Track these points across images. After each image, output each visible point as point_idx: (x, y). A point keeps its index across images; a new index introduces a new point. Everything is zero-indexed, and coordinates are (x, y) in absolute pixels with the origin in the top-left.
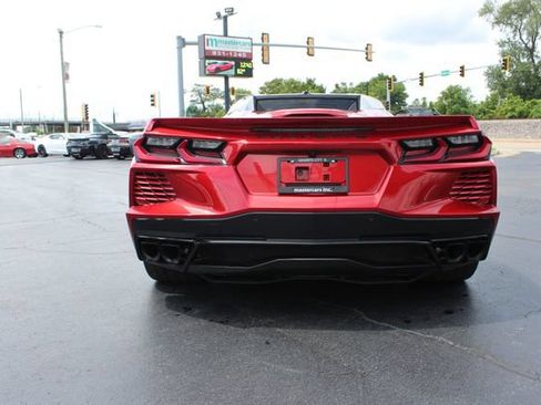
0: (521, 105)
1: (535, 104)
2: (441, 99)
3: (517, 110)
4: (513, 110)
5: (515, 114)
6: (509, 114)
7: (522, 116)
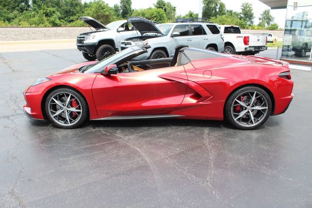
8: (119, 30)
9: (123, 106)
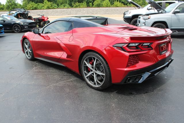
0: (35, 5)
1: (39, 5)
2: (7, 3)
3: (34, 7)
4: (33, 7)
5: (33, 8)
6: (32, 8)
7: (36, 9)
8: (149, 9)
9: (45, 53)
